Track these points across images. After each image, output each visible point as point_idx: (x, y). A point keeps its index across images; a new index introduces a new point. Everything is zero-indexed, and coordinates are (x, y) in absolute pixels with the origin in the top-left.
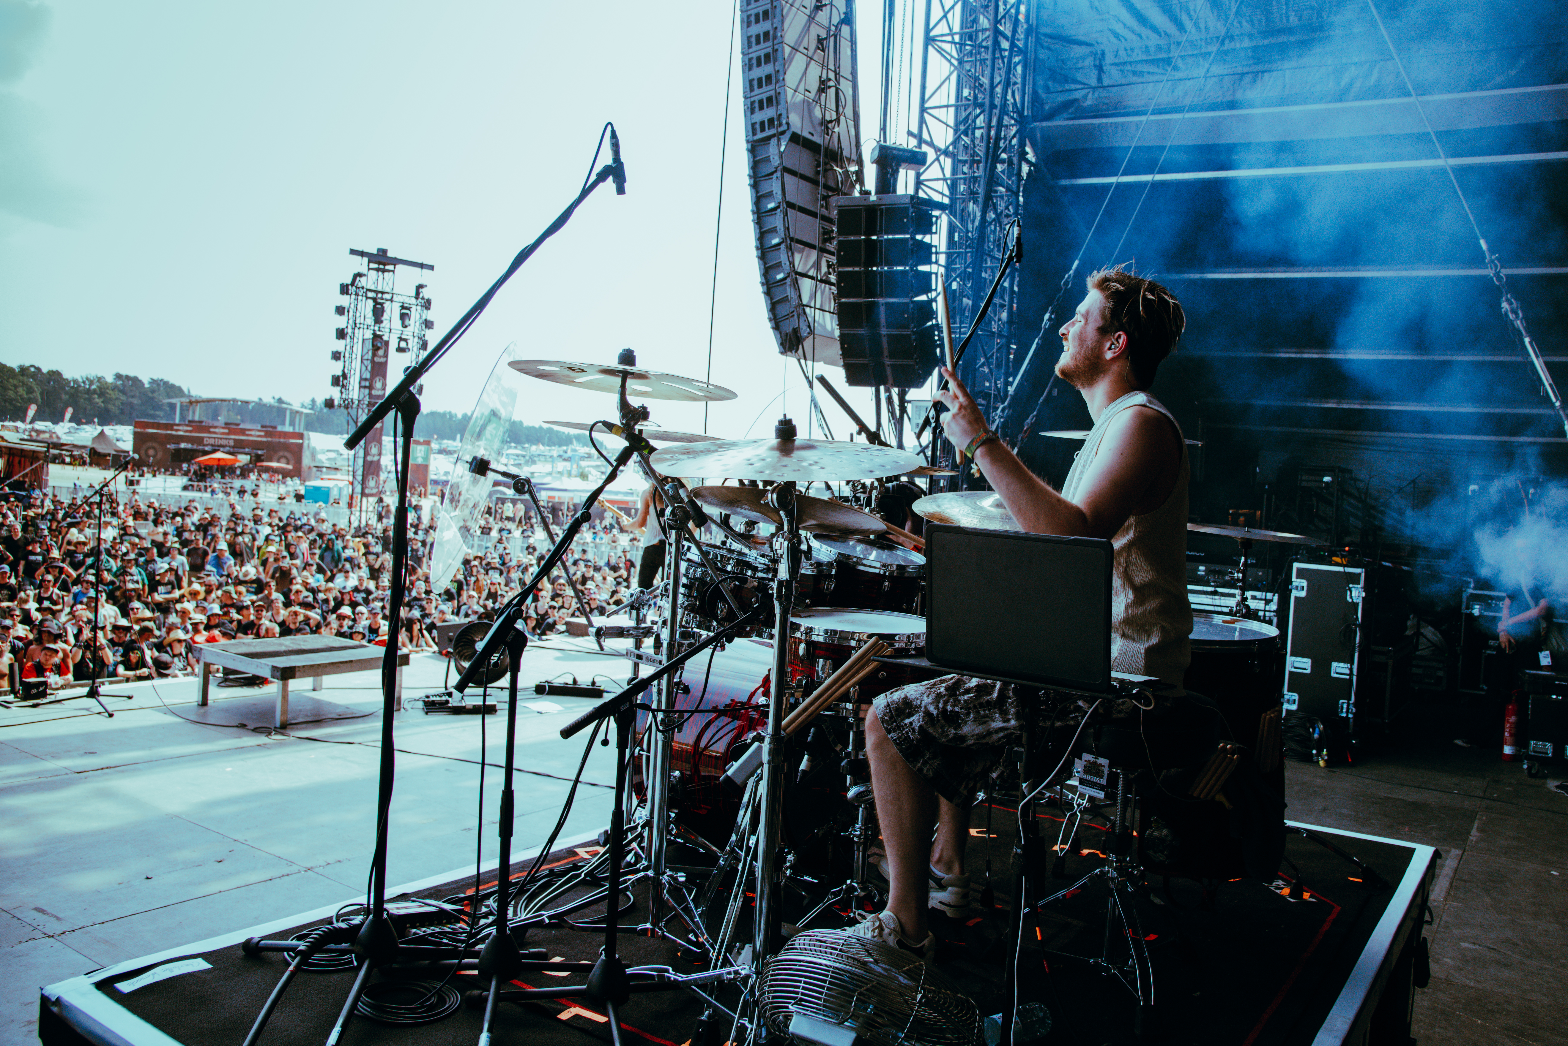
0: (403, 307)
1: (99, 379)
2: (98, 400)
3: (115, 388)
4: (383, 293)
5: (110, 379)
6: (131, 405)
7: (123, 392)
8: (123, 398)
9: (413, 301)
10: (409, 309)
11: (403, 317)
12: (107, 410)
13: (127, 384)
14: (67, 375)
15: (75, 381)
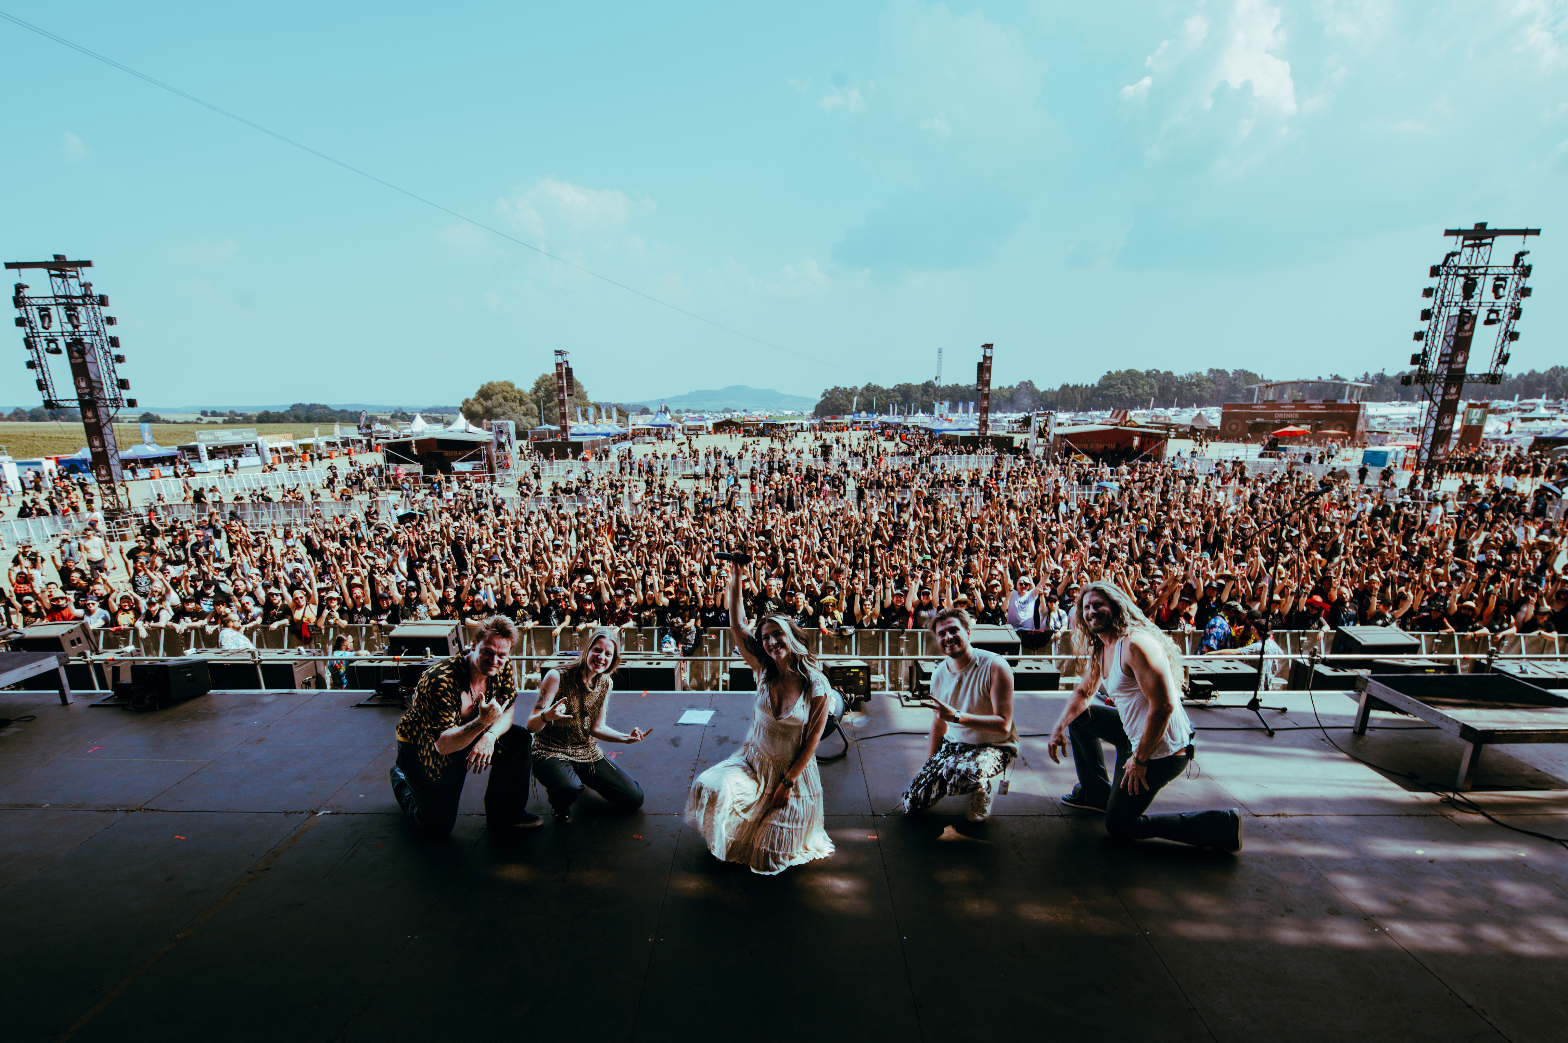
0: (1498, 279)
1: (1198, 374)
2: (1196, 390)
3: (1208, 379)
4: (1475, 268)
5: (1205, 373)
6: (1219, 391)
7: (1214, 382)
8: (1213, 386)
9: (1511, 270)
10: (1504, 280)
11: (1496, 289)
12: (1201, 396)
13: (1218, 375)
14: (1176, 374)
15: (1181, 378)
